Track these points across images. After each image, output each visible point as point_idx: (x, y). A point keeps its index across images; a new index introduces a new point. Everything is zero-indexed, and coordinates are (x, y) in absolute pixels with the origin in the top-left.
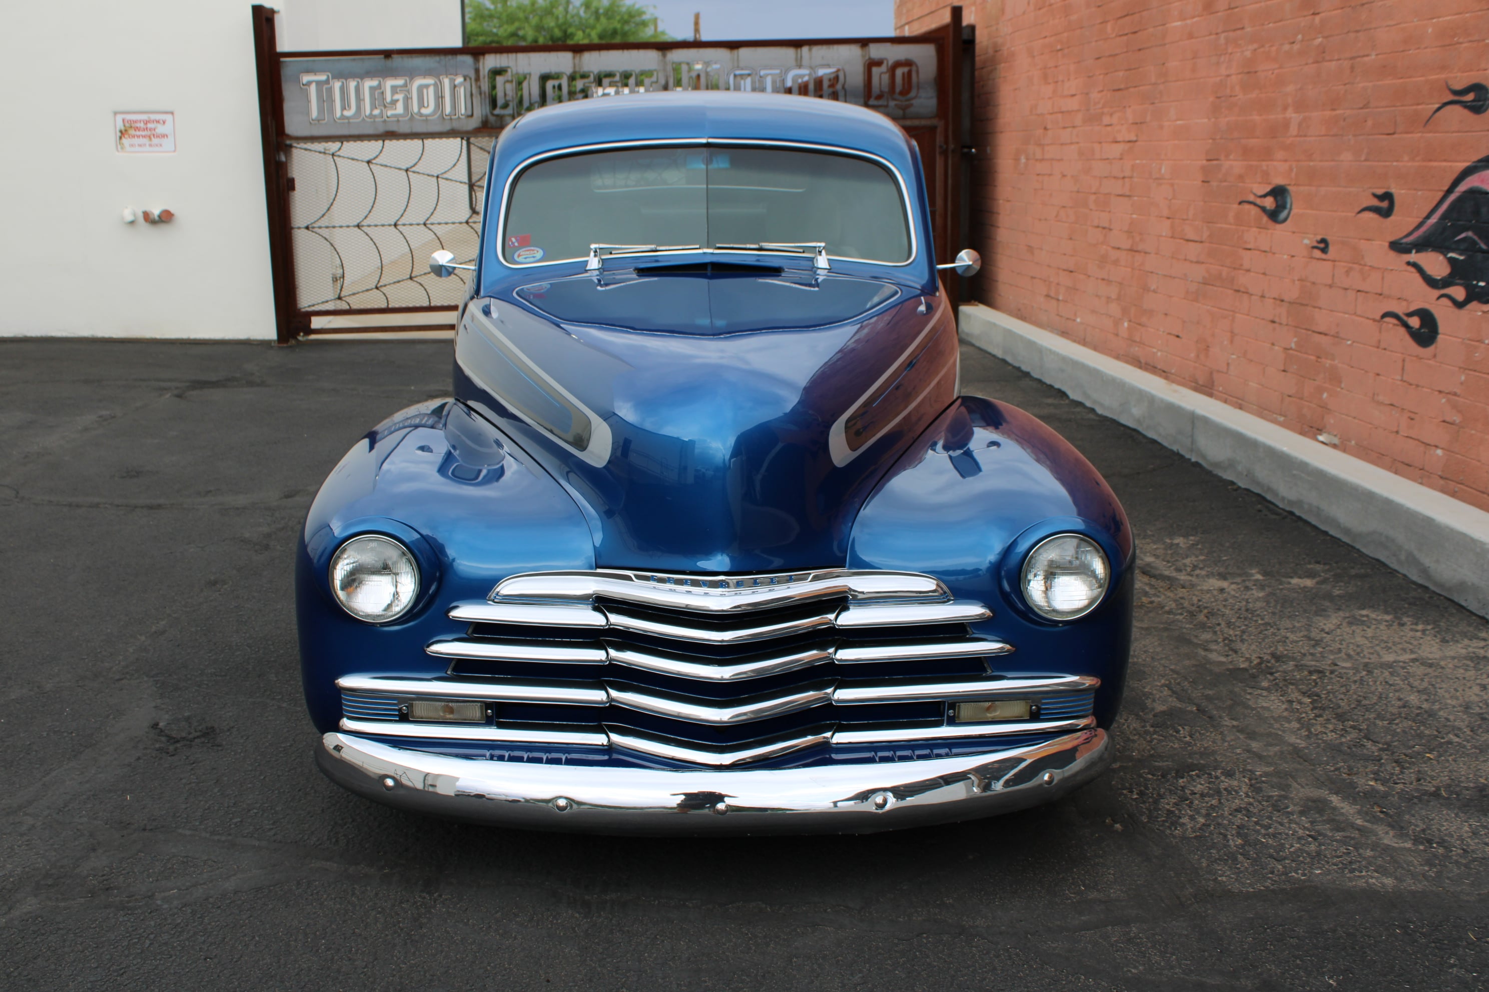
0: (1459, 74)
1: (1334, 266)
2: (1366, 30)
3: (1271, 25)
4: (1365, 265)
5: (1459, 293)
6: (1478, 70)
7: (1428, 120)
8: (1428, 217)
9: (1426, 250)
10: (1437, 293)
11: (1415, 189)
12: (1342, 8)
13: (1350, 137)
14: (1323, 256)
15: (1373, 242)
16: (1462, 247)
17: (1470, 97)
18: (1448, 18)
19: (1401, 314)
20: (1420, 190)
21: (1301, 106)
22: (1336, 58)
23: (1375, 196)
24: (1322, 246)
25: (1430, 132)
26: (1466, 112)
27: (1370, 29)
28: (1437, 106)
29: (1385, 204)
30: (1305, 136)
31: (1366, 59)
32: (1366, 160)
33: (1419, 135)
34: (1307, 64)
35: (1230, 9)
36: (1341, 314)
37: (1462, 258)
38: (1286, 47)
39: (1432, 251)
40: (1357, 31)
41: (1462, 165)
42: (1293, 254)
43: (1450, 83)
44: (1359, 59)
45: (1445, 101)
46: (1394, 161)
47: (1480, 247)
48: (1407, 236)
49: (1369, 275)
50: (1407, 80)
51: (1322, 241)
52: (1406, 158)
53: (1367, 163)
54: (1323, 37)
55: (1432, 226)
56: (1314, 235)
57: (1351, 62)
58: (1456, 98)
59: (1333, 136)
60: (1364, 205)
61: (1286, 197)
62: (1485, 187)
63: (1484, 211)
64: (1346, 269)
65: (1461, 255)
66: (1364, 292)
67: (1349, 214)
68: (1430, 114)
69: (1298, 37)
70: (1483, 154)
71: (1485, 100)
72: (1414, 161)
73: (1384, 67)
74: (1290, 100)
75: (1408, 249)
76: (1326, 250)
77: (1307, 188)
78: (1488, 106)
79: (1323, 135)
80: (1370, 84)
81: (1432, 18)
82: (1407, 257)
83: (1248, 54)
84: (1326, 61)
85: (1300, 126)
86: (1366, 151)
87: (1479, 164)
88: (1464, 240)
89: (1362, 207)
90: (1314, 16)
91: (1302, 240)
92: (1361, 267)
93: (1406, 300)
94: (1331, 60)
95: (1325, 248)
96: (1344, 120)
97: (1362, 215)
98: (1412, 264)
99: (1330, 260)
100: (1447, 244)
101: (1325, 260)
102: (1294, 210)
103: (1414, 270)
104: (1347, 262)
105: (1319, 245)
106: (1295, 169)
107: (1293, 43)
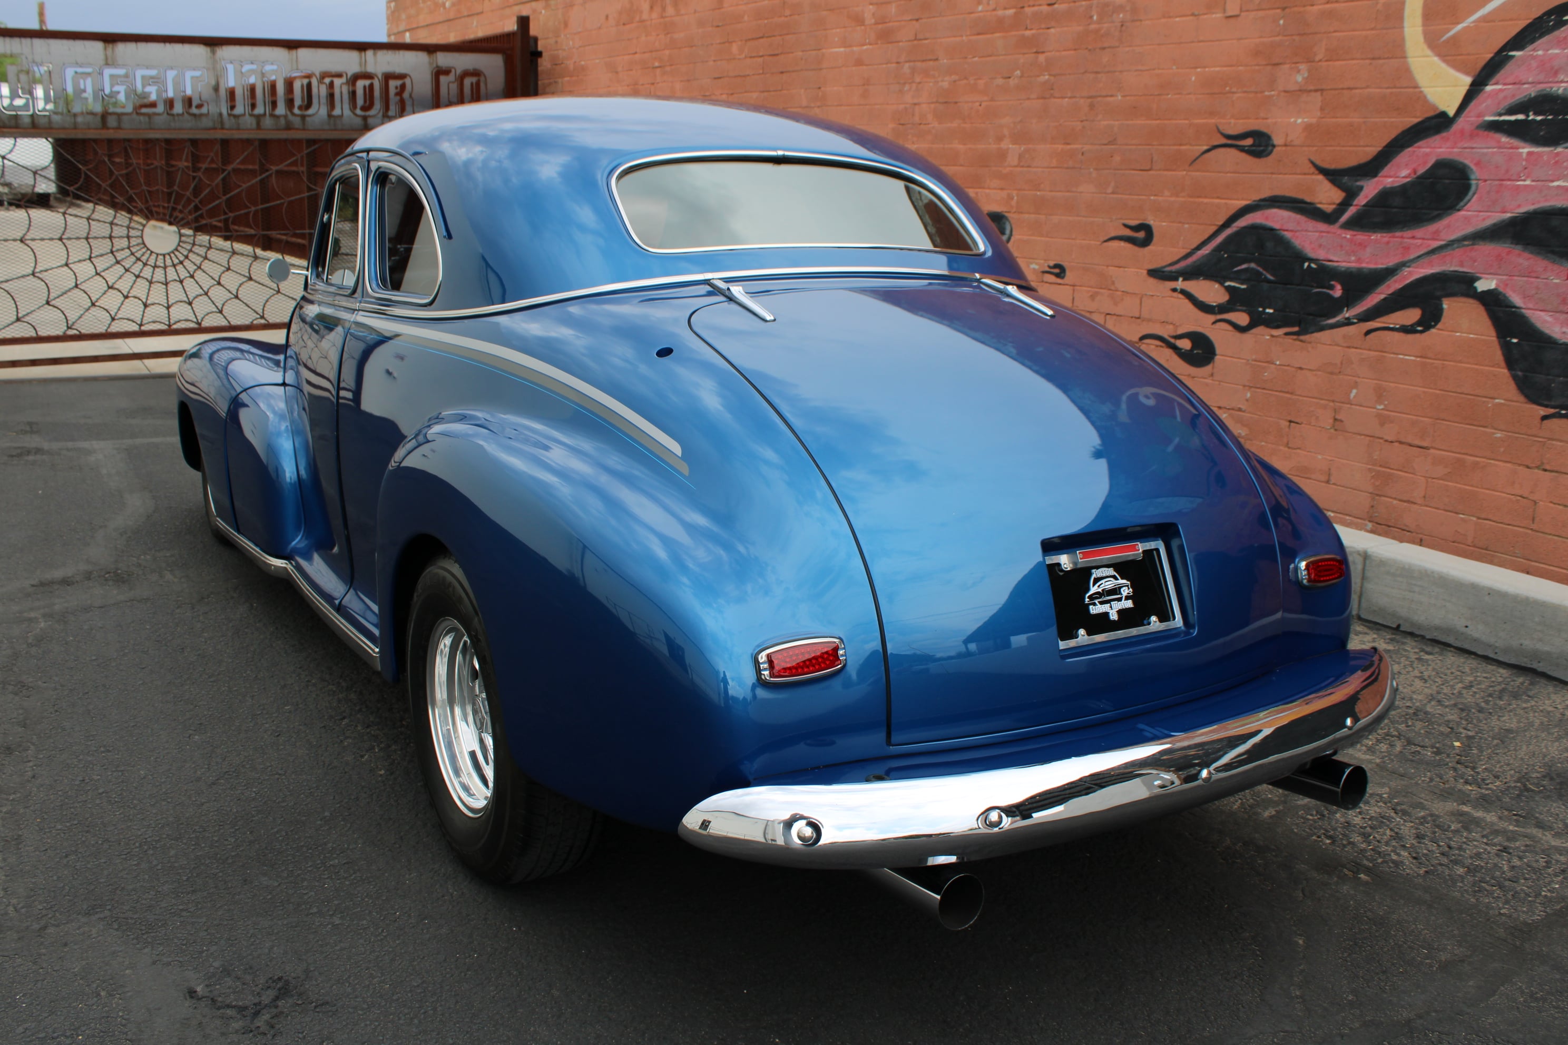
0: (1233, 121)
1: (1074, 290)
2: (1108, 72)
3: (976, 59)
4: (1117, 290)
5: (1242, 318)
6: (1257, 119)
7: (1195, 160)
8: (1199, 248)
9: (1197, 278)
10: (1212, 318)
11: (1180, 222)
12: (1075, 50)
13: (1092, 170)
14: (1059, 281)
15: (1127, 269)
16: (1243, 277)
17: (1249, 142)
18: (1217, 69)
19: (1166, 336)
20: (1188, 223)
21: (1020, 137)
22: (1069, 95)
23: (1126, 226)
24: (1057, 271)
25: (1198, 171)
26: (1243, 156)
27: (1115, 72)
28: (1205, 148)
29: (1141, 235)
30: (1029, 167)
31: (1109, 99)
32: (1113, 193)
33: (1185, 173)
34: (1028, 99)
35: (916, 39)
37: (1243, 287)
38: (1000, 81)
39: (1204, 279)
40: (1097, 73)
41: (1240, 203)
43: (1221, 128)
44: (1099, 99)
45: (1216, 143)
46: (1152, 195)
47: (1266, 277)
48: (1171, 265)
49: (1122, 300)
50: (1166, 122)
51: (1056, 266)
52: (1167, 193)
53: (1115, 196)
54: (1050, 75)
55: (1203, 257)
56: (1045, 260)
57: (1090, 100)
58: (1229, 142)
59: (1067, 168)
60: (1113, 234)
61: (1004, 224)
62: (1270, 224)
63: (1269, 245)
64: (1090, 294)
65: (1242, 284)
66: (1114, 315)
67: (1092, 242)
68: (1198, 154)
69: (1016, 73)
70: (1266, 194)
71: (1267, 146)
72: (1177, 196)
73: (1135, 108)
74: (1006, 132)
75: (1173, 277)
76: (1062, 275)
77: (1033, 216)
78: (1271, 152)
79: (1053, 168)
80: (1117, 123)
81: (1196, 68)
82: (1172, 284)
83: (945, 85)
84: (1055, 98)
85: (1021, 157)
86: (1113, 184)
87: (1262, 203)
88: (1246, 270)
89: (1109, 236)
90: (1037, 55)
91: (1028, 264)
92: (1110, 292)
93: (1173, 324)
94: (1062, 98)
95: (1061, 273)
96: (1083, 154)
97: (1110, 243)
98: (1179, 290)
99: (1068, 285)
100: (1224, 273)
101: (1061, 284)
102: (1015, 236)
103: (1181, 296)
104: (1092, 287)
105: (1052, 270)
106: (1016, 197)
107: (1008, 78)
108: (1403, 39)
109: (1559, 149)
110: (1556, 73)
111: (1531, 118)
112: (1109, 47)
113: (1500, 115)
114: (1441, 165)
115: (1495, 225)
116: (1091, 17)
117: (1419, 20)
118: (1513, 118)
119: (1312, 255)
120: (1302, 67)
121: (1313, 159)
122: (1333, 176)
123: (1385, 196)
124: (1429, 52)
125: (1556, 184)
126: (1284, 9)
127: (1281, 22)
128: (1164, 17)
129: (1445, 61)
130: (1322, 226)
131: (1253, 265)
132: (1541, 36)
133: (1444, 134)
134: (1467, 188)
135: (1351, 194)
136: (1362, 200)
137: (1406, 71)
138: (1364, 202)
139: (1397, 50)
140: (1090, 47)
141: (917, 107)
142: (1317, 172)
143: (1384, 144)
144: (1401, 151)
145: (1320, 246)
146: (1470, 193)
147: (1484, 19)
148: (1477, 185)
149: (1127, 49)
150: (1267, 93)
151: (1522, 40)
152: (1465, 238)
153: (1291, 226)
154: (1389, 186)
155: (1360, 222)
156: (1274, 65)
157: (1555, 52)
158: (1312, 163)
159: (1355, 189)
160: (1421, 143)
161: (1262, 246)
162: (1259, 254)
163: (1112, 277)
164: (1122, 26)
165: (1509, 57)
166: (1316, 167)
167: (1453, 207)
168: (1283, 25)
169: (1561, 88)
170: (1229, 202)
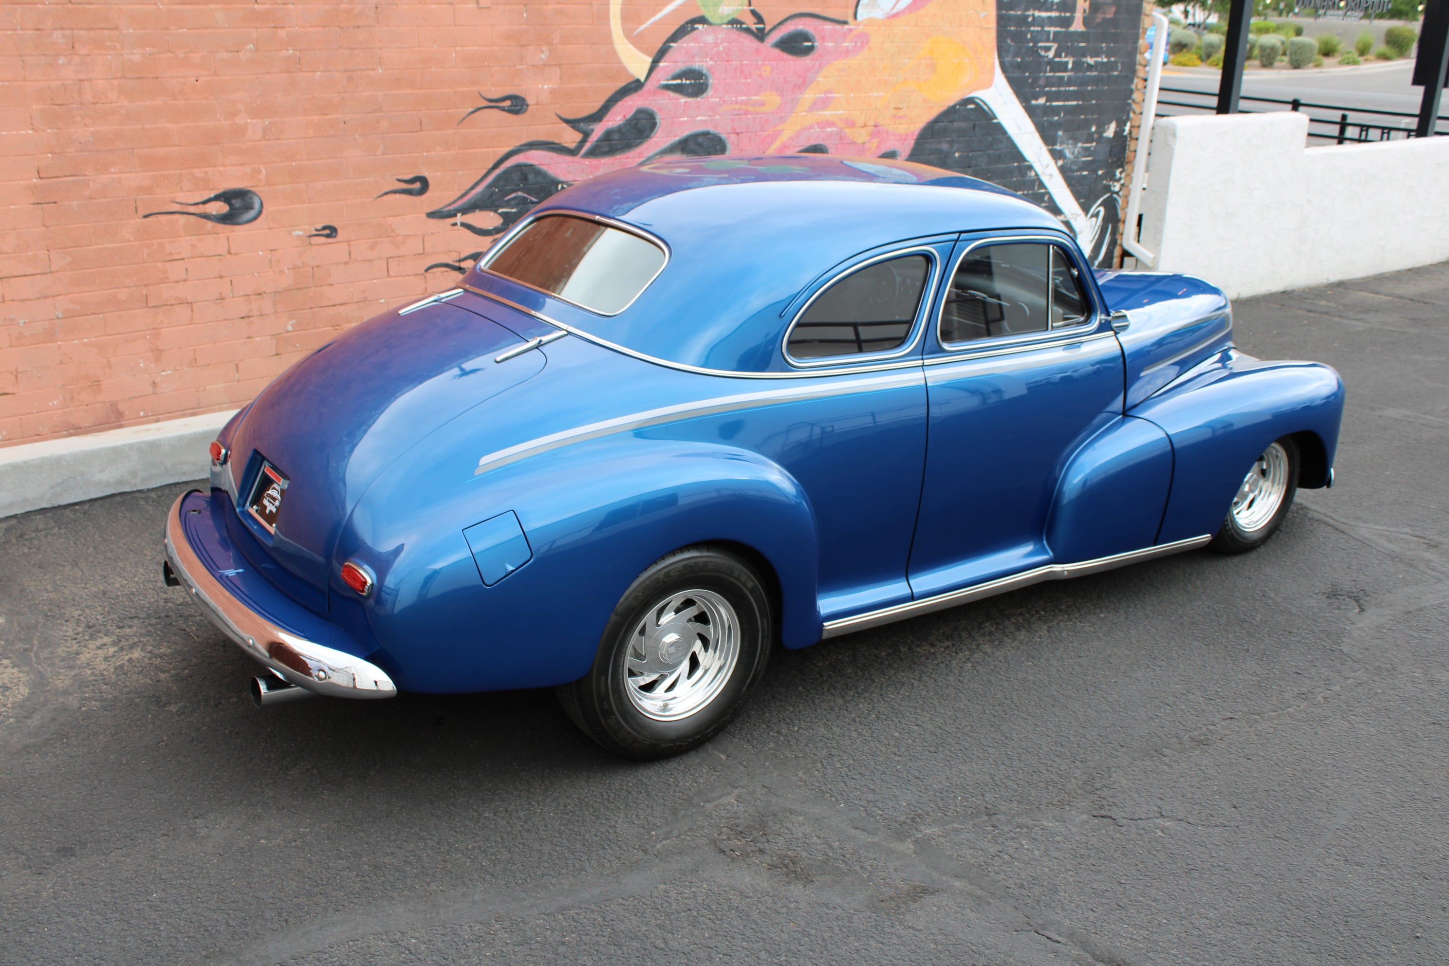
0: (493, 89)
1: (349, 245)
2: (366, 48)
3: (185, 30)
4: (398, 236)
6: (512, 86)
7: (462, 120)
8: (472, 188)
9: (474, 212)
10: (490, 238)
11: (453, 171)
12: (324, 27)
13: (357, 136)
14: (330, 241)
15: (405, 217)
16: (513, 203)
17: (508, 103)
18: (476, 48)
19: (451, 262)
20: (461, 171)
21: (261, 111)
22: (322, 69)
23: (399, 180)
24: (327, 232)
25: (466, 128)
26: (504, 114)
27: (374, 48)
28: (471, 110)
29: (417, 186)
30: (277, 139)
31: (372, 72)
32: (383, 154)
33: (454, 131)
34: (269, 73)
36: (367, 282)
37: (514, 210)
38: (226, 55)
39: (481, 211)
40: (353, 49)
41: (507, 149)
42: (273, 248)
43: (483, 94)
44: (358, 72)
45: (480, 106)
46: (424, 152)
47: (531, 200)
48: (449, 205)
49: (404, 243)
50: (432, 91)
51: (324, 228)
52: (439, 148)
53: (385, 156)
54: (294, 50)
55: (477, 194)
56: (311, 225)
57: (347, 74)
58: (492, 104)
59: (327, 137)
60: (387, 189)
61: (251, 198)
62: (530, 162)
63: (531, 177)
64: (370, 244)
65: (512, 208)
66: (397, 257)
67: (365, 200)
68: (465, 115)
69: (248, 47)
70: (525, 140)
71: (522, 106)
72: (449, 150)
73: (398, 80)
74: (240, 106)
75: (452, 215)
76: (334, 234)
77: (288, 186)
78: (526, 110)
79: (309, 138)
80: (380, 93)
81: (457, 46)
82: (452, 220)
83: (136, 57)
84: (302, 71)
85: (264, 131)
86: (382, 146)
87: (523, 148)
88: (515, 198)
89: (383, 192)
90: (274, 30)
91: (290, 233)
92: (391, 238)
93: (456, 251)
94: (313, 71)
95: (332, 233)
96: (345, 123)
97: (385, 198)
98: (459, 224)
99: (341, 242)
100: (497, 204)
101: (333, 243)
102: (268, 208)
103: (462, 228)
104: (370, 239)
105: (321, 233)
106: (264, 171)
107: (237, 52)
108: (610, 32)
109: (699, 99)
110: (694, 57)
111: (684, 81)
112: (366, 26)
113: (668, 80)
114: (640, 112)
115: (671, 145)
117: (619, 21)
118: (675, 82)
119: (562, 179)
120: (544, 48)
121: (558, 113)
122: (572, 123)
123: (608, 136)
124: (627, 41)
125: (699, 118)
126: (525, 5)
127: (525, 15)
129: (636, 47)
130: (569, 158)
131: (520, 194)
132: (684, 35)
133: (640, 92)
134: (653, 125)
135: (586, 135)
136: (594, 138)
137: (613, 54)
139: (607, 39)
141: (87, 85)
142: (561, 122)
143: (605, 100)
144: (613, 105)
145: (569, 172)
146: (657, 128)
147: (655, 23)
148: (660, 122)
149: (386, 29)
150: (518, 67)
151: (675, 37)
152: (657, 154)
153: (546, 161)
154: (610, 127)
155: (594, 152)
156: (522, 46)
157: (692, 45)
158: (558, 115)
159: (589, 131)
160: (627, 99)
161: (526, 179)
162: (524, 185)
163: (391, 226)
164: (376, 8)
165: (670, 47)
166: (561, 118)
167: (648, 137)
168: (527, 17)
169: (697, 65)
170: (495, 149)
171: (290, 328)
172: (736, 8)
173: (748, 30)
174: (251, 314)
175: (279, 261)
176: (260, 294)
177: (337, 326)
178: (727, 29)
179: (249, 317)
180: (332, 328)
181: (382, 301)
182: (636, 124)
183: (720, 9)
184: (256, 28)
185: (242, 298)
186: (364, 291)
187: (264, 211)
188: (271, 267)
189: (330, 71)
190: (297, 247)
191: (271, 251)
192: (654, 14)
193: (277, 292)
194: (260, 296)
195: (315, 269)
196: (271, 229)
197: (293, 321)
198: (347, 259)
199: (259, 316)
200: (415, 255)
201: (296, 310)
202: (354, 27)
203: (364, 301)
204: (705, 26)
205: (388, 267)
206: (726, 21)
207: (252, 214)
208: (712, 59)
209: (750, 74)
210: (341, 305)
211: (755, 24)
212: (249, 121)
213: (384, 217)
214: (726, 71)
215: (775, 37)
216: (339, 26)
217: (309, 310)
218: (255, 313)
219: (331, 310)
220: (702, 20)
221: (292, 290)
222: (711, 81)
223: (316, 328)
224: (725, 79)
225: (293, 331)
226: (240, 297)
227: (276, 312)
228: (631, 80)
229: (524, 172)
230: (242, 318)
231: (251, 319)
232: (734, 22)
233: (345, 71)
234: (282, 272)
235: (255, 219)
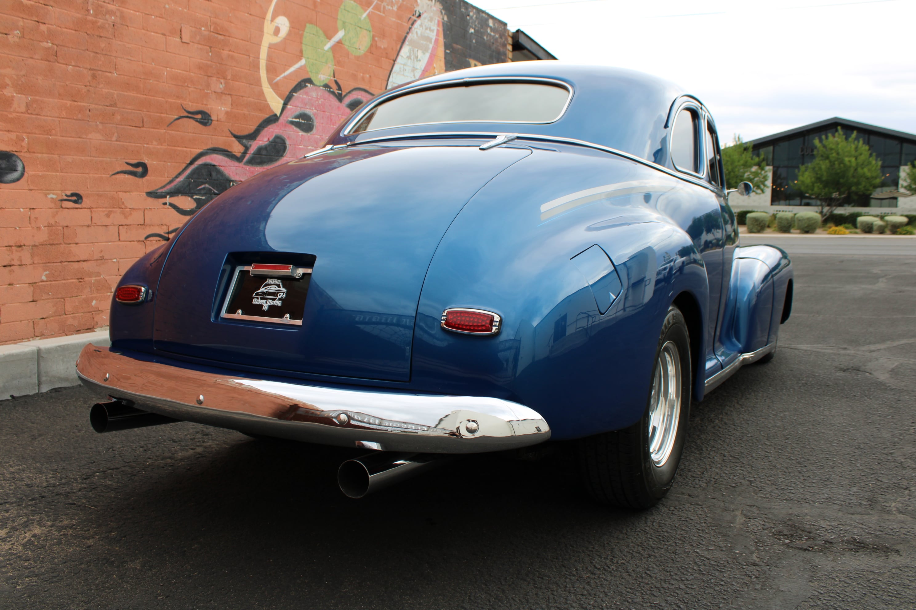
0: (190, 104)
1: (91, 212)
2: (106, 55)
4: (126, 208)
6: (202, 104)
7: (170, 123)
8: (177, 177)
9: (178, 196)
11: (164, 161)
12: (75, 30)
13: (98, 123)
14: (77, 206)
15: (131, 193)
16: (203, 192)
17: (199, 116)
18: (179, 71)
19: (162, 233)
20: (169, 162)
21: (22, 89)
22: (73, 64)
23: (128, 163)
24: (74, 198)
25: (173, 130)
26: (197, 124)
27: (111, 56)
28: (176, 117)
29: (140, 170)
30: (37, 115)
31: (109, 75)
32: (117, 141)
33: (165, 131)
34: (32, 58)
36: (104, 244)
37: (203, 198)
39: (182, 195)
40: (96, 53)
41: (199, 151)
42: (33, 207)
43: (184, 107)
44: (100, 72)
45: (182, 115)
46: (145, 144)
47: (214, 192)
48: (161, 188)
49: (131, 214)
50: (150, 97)
51: (73, 195)
52: (155, 143)
53: (118, 143)
54: (53, 44)
55: (180, 182)
56: (62, 191)
57: (92, 72)
58: (190, 115)
59: (76, 120)
60: (119, 170)
61: (15, 161)
62: (213, 163)
63: (214, 174)
64: (106, 213)
65: (202, 196)
66: (126, 225)
67: (103, 176)
68: (172, 120)
69: (16, 32)
70: (210, 146)
71: (208, 120)
72: (162, 145)
73: (128, 84)
74: (7, 81)
75: (163, 196)
76: (80, 201)
77: (45, 155)
78: (211, 123)
79: (62, 118)
80: (115, 92)
81: (167, 67)
82: (163, 200)
84: (58, 63)
85: (27, 105)
86: (116, 134)
88: (204, 189)
89: (116, 171)
90: (37, 23)
91: (46, 195)
92: (121, 209)
93: (166, 225)
94: (66, 64)
95: (78, 200)
96: (89, 111)
97: (117, 176)
98: (168, 204)
99: (85, 208)
100: (192, 191)
101: (79, 208)
102: (29, 172)
103: (170, 207)
104: (106, 208)
105: (70, 198)
106: (26, 140)
107: (6, 34)
108: (260, 78)
109: (309, 134)
110: (306, 104)
111: (301, 121)
112: (106, 37)
113: (293, 118)
114: (277, 137)
116: (88, 10)
117: (265, 71)
118: (296, 120)
119: (233, 179)
120: (222, 81)
121: (230, 129)
122: (239, 138)
123: (260, 150)
124: (269, 86)
125: (310, 147)
126: (211, 47)
127: (210, 54)
128: (144, 29)
129: (275, 92)
130: (236, 164)
131: (207, 185)
132: (300, 89)
133: (277, 123)
134: (285, 148)
135: (247, 148)
137: (261, 94)
138: (252, 152)
139: (258, 82)
140: (88, 32)
142: (232, 136)
143: (257, 125)
144: (262, 130)
145: (237, 174)
146: (287, 150)
147: (285, 77)
148: (289, 147)
149: (120, 43)
150: (206, 91)
151: (296, 89)
153: (223, 164)
154: (260, 145)
155: (252, 162)
156: (208, 76)
157: (305, 96)
158: (230, 131)
159: (248, 146)
160: (270, 126)
161: (211, 175)
162: (209, 179)
163: (122, 199)
164: (113, 25)
165: (293, 95)
166: (232, 133)
167: (282, 156)
168: (211, 56)
169: (308, 111)
170: (192, 150)
171: (44, 278)
172: (327, 77)
173: (333, 93)
174: (13, 263)
175: (36, 218)
176: (20, 246)
177: (81, 279)
178: (323, 89)
179: (10, 266)
180: (78, 281)
181: (115, 260)
182: (275, 145)
183: (319, 76)
184: (23, 18)
185: (5, 248)
186: (101, 251)
187: (26, 175)
188: (30, 223)
189: (80, 67)
190: (51, 208)
191: (30, 209)
192: (284, 71)
193: (35, 246)
194: (20, 248)
195: (65, 228)
196: (31, 190)
197: (47, 272)
198: (90, 223)
199: (19, 265)
200: (138, 225)
201: (49, 263)
202: (97, 36)
203: (102, 260)
204: (312, 85)
205: (119, 233)
206: (322, 84)
207: (15, 175)
208: (315, 109)
209: (335, 123)
210: (84, 261)
211: (337, 90)
212: (15, 94)
213: (116, 192)
214: (323, 118)
215: (347, 100)
216: (86, 33)
217: (60, 264)
218: (16, 262)
219: (76, 265)
220: (309, 81)
221: (47, 245)
222: (315, 123)
223: (64, 280)
224: (322, 123)
225: (46, 281)
226: (4, 247)
227: (33, 263)
228: (272, 114)
229: (210, 169)
230: (5, 266)
231: (12, 267)
232: (326, 86)
233: (90, 69)
234: (39, 228)
235: (18, 179)
